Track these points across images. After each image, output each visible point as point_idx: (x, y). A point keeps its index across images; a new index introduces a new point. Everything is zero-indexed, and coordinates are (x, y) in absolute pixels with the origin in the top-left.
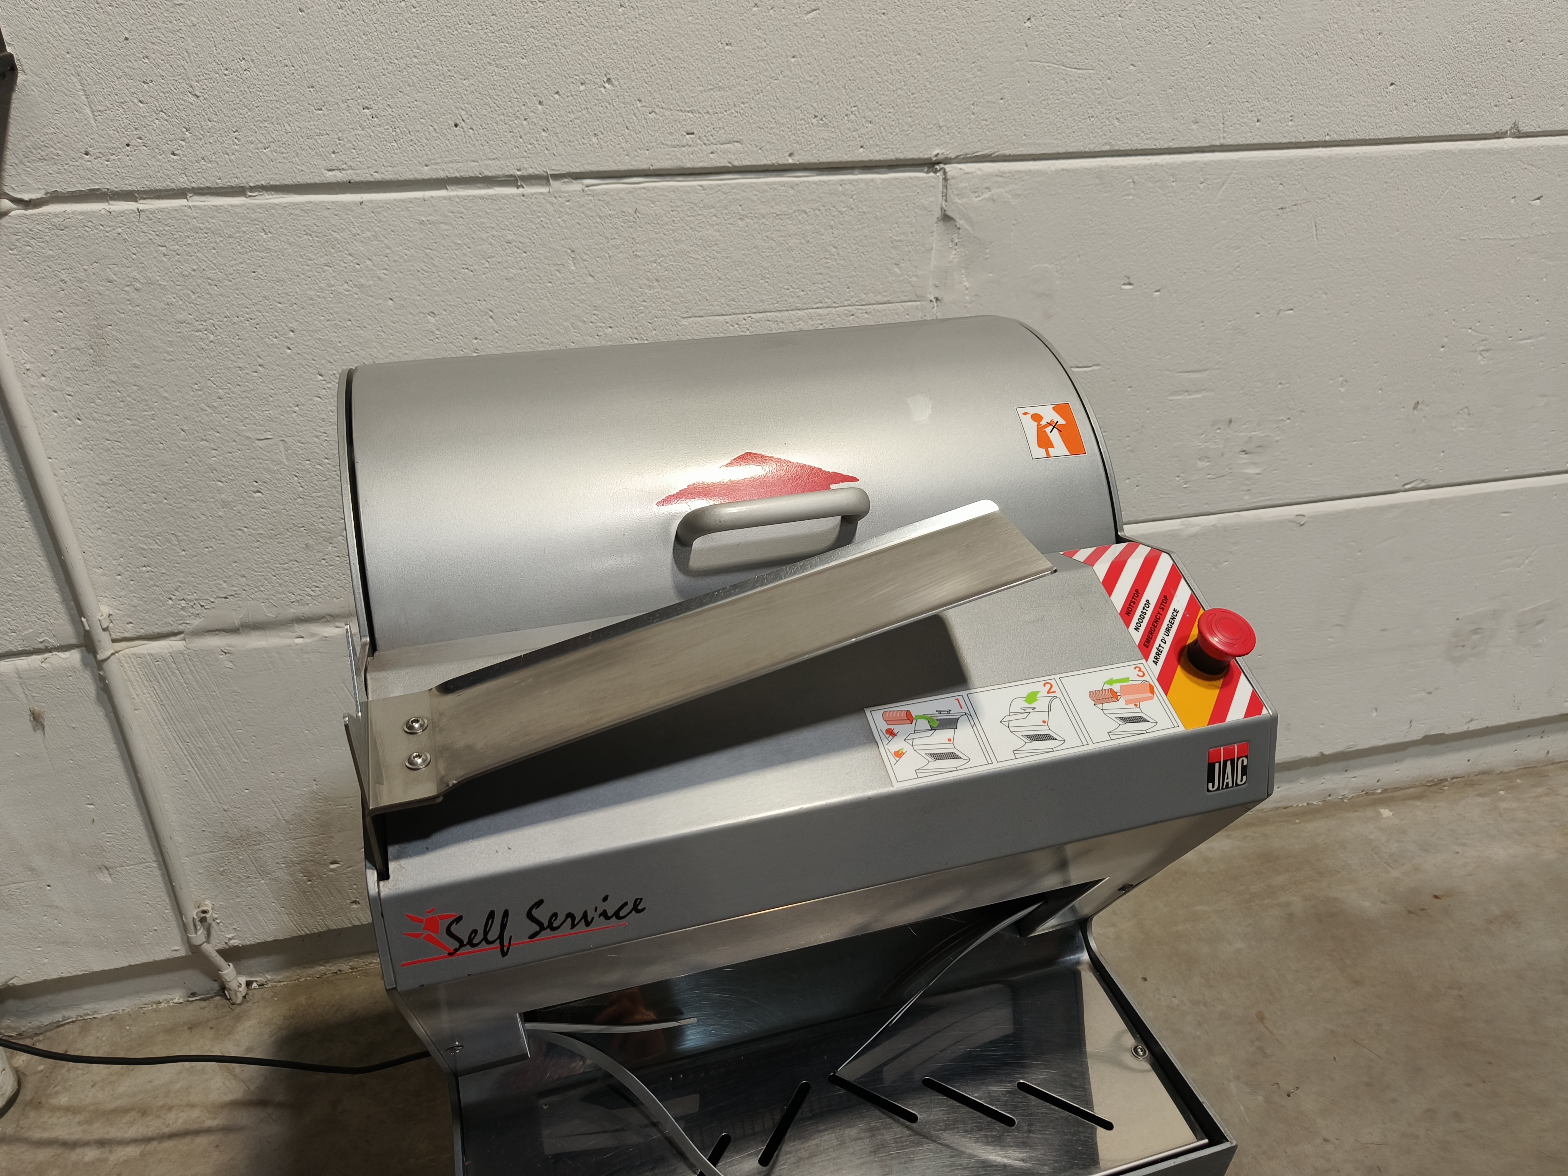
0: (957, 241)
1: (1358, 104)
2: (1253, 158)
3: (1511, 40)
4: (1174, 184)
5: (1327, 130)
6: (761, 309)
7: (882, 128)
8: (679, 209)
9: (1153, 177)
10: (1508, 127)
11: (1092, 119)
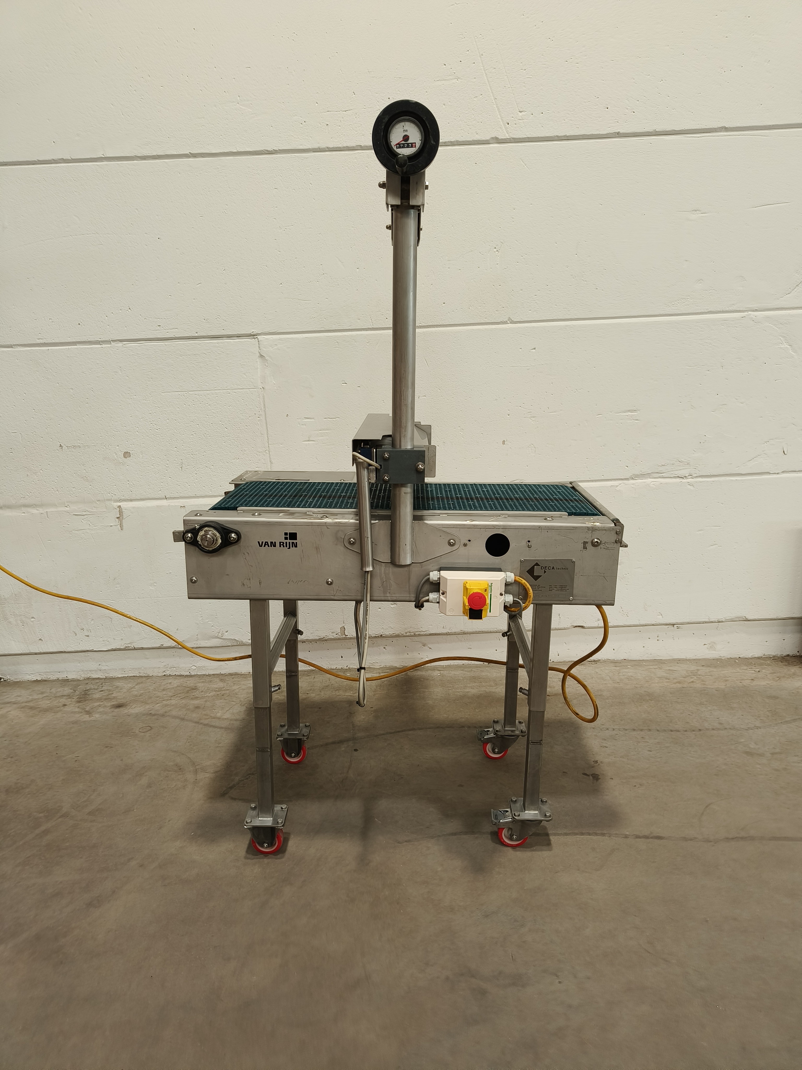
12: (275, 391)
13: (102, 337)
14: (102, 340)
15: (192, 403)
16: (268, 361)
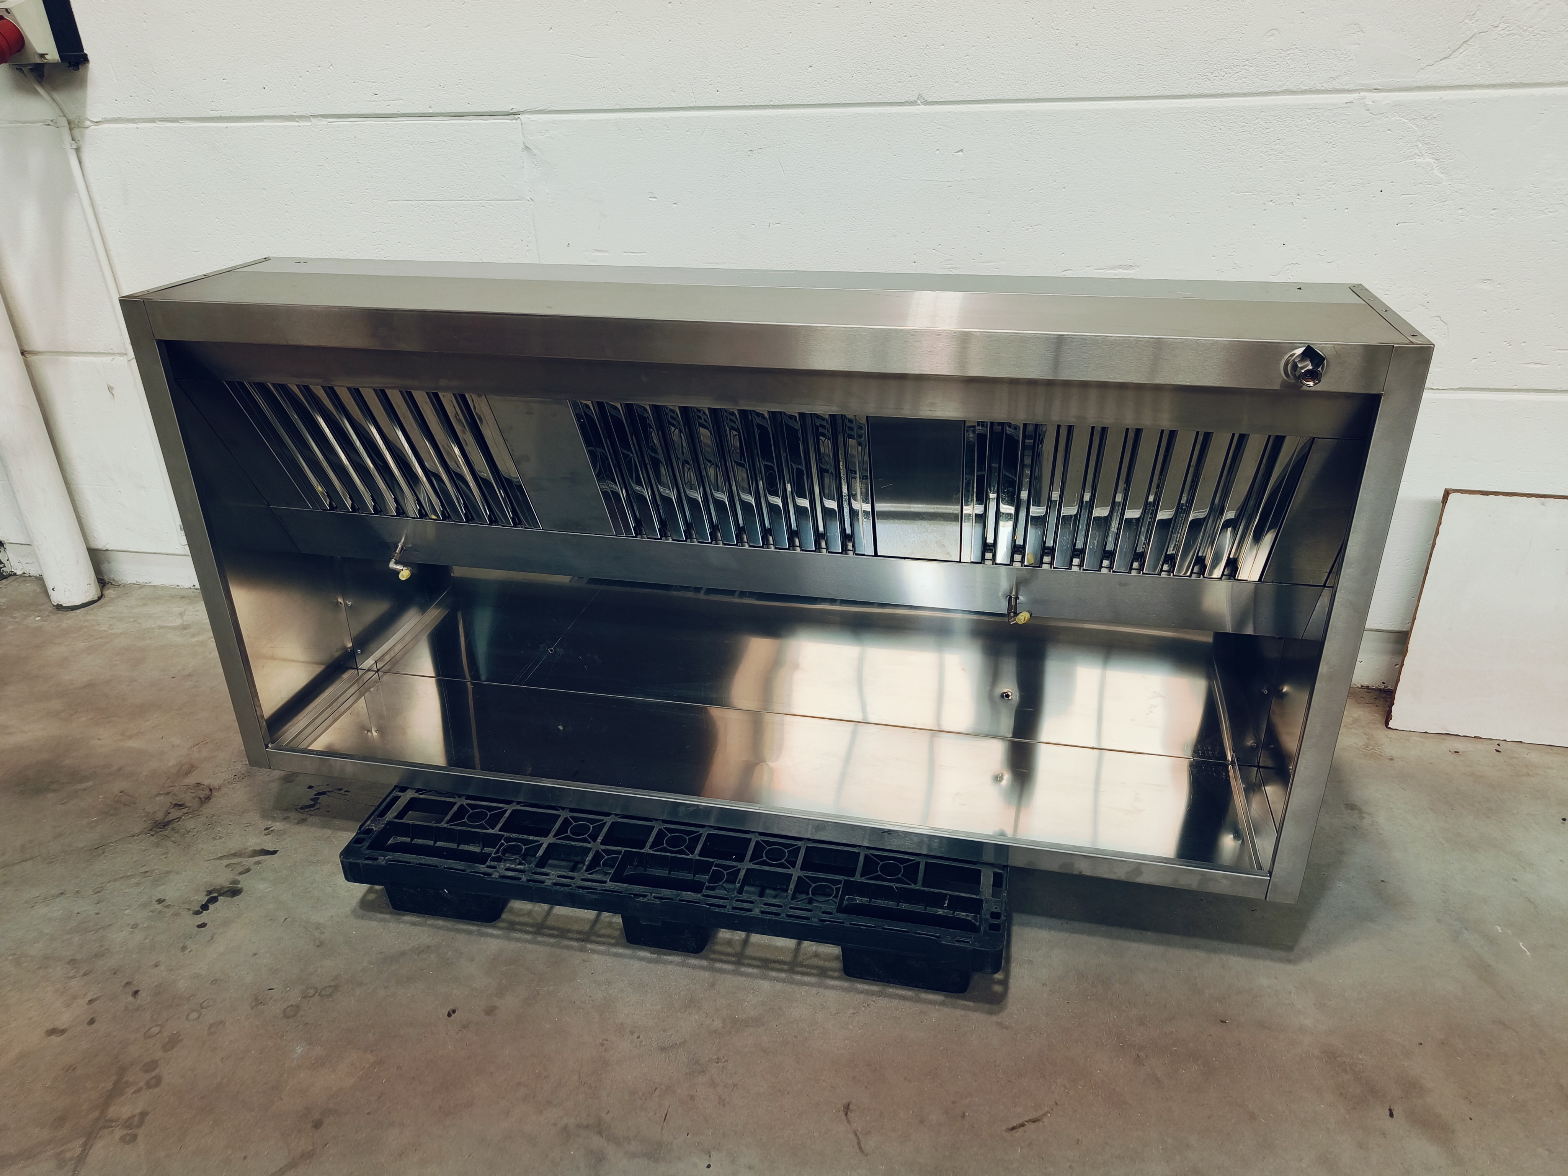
0: (536, 163)
1: (788, 80)
2: (720, 115)
3: (896, 36)
4: (668, 131)
5: (769, 97)
6: (430, 199)
7: (478, 93)
8: (377, 137)
9: (653, 126)
10: (915, 98)
11: (604, 89)
12: (550, 204)
13: (298, 110)
14: (298, 115)
15: (431, 220)
16: (536, 157)
